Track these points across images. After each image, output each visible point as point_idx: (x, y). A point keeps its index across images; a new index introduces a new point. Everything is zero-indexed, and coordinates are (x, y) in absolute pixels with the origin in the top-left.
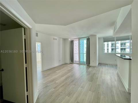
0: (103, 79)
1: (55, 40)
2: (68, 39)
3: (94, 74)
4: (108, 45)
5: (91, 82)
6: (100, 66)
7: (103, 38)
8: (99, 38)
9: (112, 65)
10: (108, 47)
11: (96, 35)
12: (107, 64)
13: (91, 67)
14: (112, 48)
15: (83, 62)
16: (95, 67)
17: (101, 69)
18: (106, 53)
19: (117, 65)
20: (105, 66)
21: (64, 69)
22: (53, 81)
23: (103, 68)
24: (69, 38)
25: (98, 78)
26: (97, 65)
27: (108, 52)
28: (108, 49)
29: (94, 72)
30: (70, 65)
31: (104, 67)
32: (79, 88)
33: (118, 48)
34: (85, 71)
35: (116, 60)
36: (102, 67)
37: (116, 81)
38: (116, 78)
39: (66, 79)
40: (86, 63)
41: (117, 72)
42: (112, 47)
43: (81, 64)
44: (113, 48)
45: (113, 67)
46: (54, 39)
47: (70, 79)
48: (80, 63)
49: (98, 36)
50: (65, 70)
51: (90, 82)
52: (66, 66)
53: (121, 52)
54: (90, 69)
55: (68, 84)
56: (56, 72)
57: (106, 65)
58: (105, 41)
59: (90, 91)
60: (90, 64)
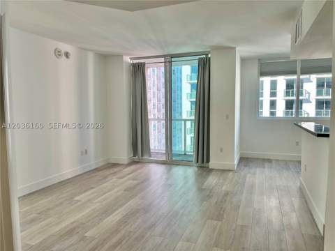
0: (255, 209)
1: (64, 57)
2: (120, 56)
3: (227, 194)
4: (274, 85)
5: (218, 220)
6: (246, 166)
7: (259, 60)
8: (243, 60)
9: (285, 161)
10: (273, 94)
11: (234, 48)
12: (269, 161)
13: (214, 173)
14: (288, 98)
15: (180, 155)
16: (229, 171)
17: (249, 179)
18: (266, 119)
19: (299, 162)
20: (264, 167)
21: (107, 185)
22: (70, 232)
23: (254, 174)
24: (127, 54)
25: (239, 207)
26: (236, 162)
27: (272, 113)
28: (273, 104)
29: (224, 188)
30: (133, 167)
31: (258, 170)
32: (180, 244)
33: (308, 101)
34: (194, 189)
35: (297, 143)
36: (252, 171)
37: (294, 211)
38: (296, 202)
39: (125, 220)
40: (194, 159)
41: (299, 184)
42: (287, 94)
43: (177, 164)
44: (291, 98)
45: (288, 168)
46: (58, 53)
47: (140, 220)
48: (171, 161)
49: (242, 50)
50: (116, 190)
51: (215, 222)
52: (114, 173)
53: (317, 113)
54: (212, 180)
55: (137, 234)
56: (77, 198)
57: (267, 164)
58: (263, 74)
59: (216, 246)
60: (208, 161)
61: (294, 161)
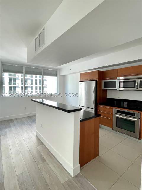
9: (20, 119)
14: (10, 85)
33: (18, 87)
61: (24, 118)
